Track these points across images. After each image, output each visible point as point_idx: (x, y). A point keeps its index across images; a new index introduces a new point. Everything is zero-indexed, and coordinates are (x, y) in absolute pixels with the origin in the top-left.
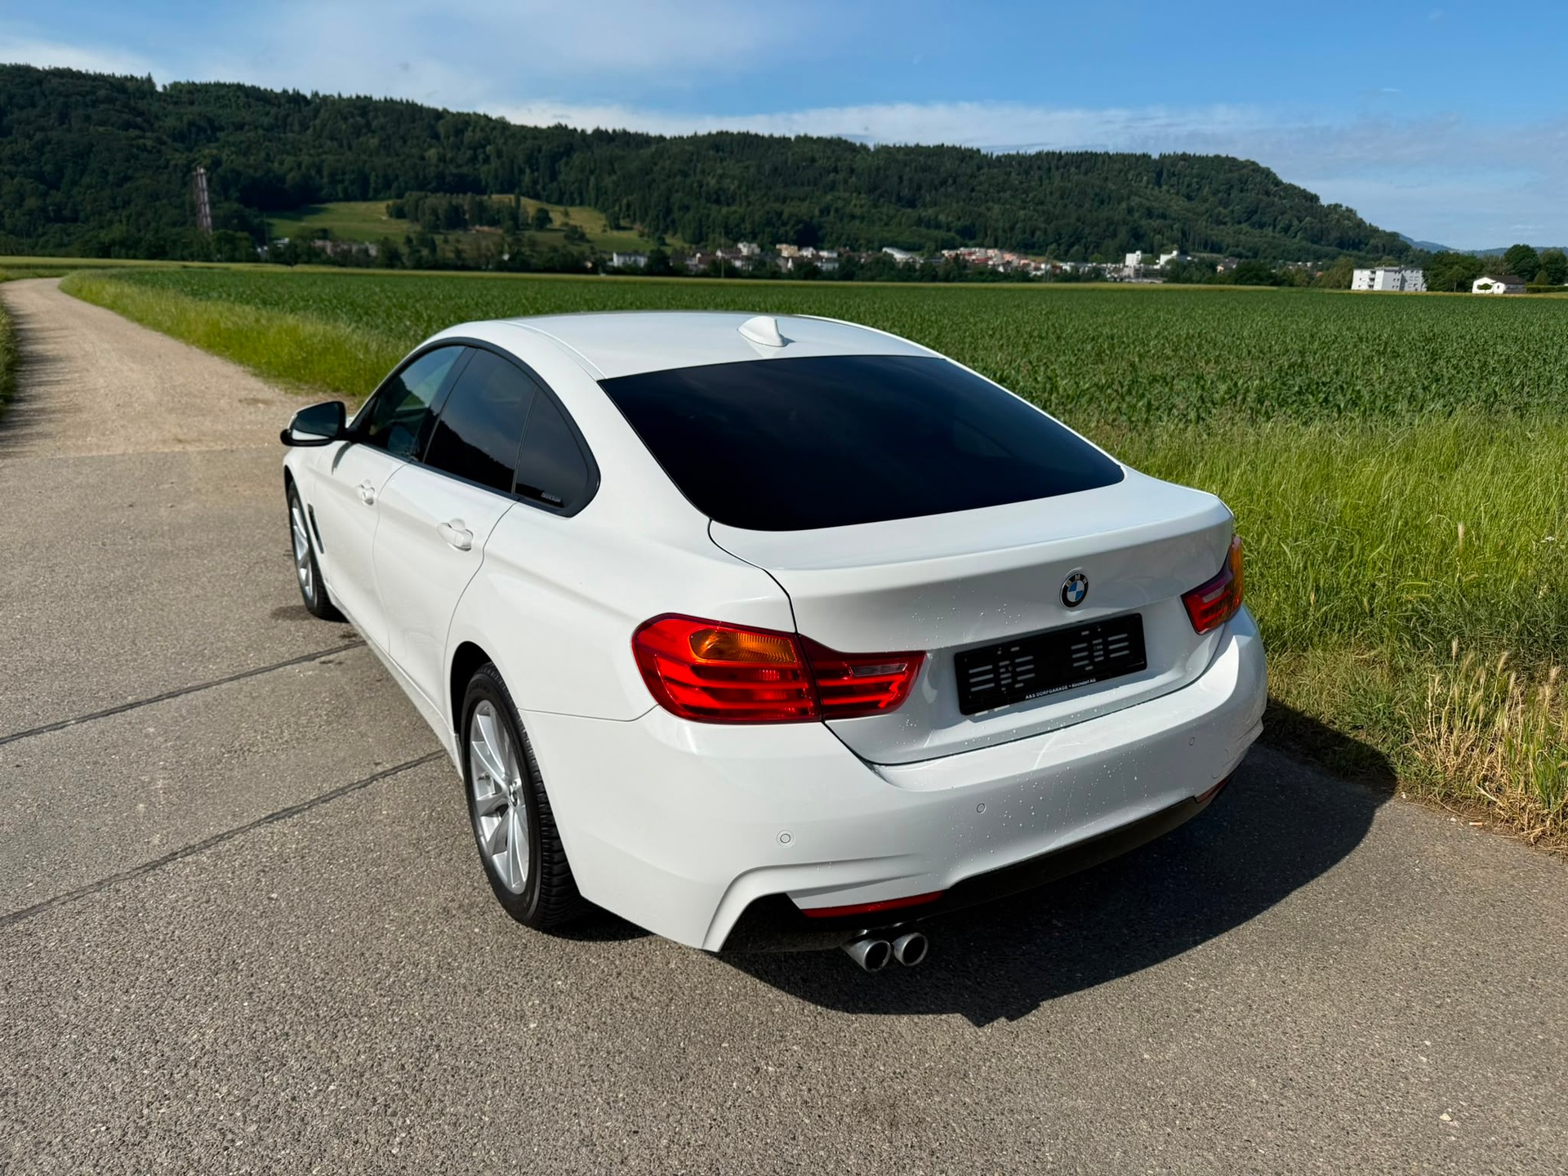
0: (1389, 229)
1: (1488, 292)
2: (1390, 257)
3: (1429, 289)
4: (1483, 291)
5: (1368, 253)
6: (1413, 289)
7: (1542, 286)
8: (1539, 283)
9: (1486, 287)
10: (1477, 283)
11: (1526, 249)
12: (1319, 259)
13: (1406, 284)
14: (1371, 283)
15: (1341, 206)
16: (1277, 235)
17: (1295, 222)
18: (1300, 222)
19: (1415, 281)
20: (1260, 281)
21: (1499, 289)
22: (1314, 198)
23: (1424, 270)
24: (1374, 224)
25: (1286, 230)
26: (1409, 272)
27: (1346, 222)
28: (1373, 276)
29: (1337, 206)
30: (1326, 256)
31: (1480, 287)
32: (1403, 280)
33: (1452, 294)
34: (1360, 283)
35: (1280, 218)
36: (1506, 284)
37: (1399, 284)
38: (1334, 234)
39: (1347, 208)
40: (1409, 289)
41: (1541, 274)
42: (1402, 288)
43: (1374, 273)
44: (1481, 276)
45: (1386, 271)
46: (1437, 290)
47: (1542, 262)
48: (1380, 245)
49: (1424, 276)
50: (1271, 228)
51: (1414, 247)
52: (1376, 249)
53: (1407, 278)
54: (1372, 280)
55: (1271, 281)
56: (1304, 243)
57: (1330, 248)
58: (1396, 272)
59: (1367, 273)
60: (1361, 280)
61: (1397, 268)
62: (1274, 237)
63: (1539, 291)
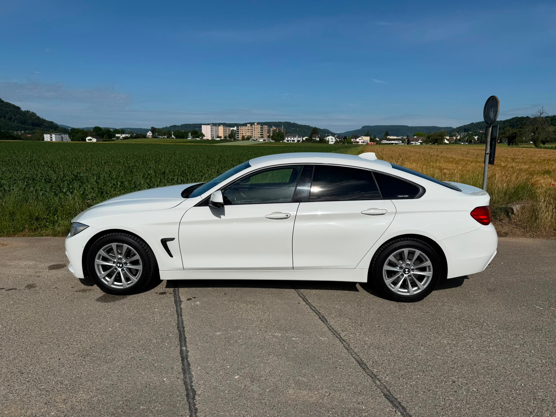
0: (50, 120)
1: (91, 141)
2: (52, 130)
3: (72, 140)
4: (90, 141)
5: (44, 128)
6: (66, 141)
7: (107, 139)
8: (106, 139)
9: (90, 140)
10: (87, 139)
11: (99, 128)
12: (26, 130)
13: (64, 139)
14: (51, 139)
15: (30, 111)
16: (7, 121)
17: (13, 116)
18: (15, 116)
19: (66, 138)
20: (8, 138)
21: (94, 140)
22: (19, 108)
23: (69, 134)
24: (44, 118)
25: (10, 119)
26: (63, 135)
27: (33, 117)
28: (51, 136)
29: (28, 111)
30: (29, 129)
31: (88, 140)
32: (62, 138)
33: (79, 142)
34: (47, 139)
35: (6, 115)
36: (96, 139)
37: (61, 139)
38: (30, 121)
39: (32, 112)
40: (65, 140)
41: (106, 136)
42: (62, 140)
43: (51, 135)
44: (88, 136)
45: (55, 134)
46: (76, 141)
47: (104, 132)
48: (48, 125)
49: (69, 136)
50: (3, 118)
51: (60, 126)
52: (46, 127)
53: (64, 137)
54: (51, 137)
55: (12, 138)
56: (19, 124)
57: (29, 126)
58: (59, 135)
59: (49, 135)
60: (47, 137)
61: (59, 134)
62: (6, 122)
63: (106, 141)
